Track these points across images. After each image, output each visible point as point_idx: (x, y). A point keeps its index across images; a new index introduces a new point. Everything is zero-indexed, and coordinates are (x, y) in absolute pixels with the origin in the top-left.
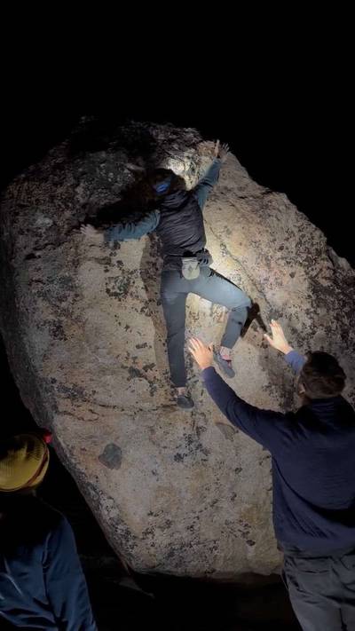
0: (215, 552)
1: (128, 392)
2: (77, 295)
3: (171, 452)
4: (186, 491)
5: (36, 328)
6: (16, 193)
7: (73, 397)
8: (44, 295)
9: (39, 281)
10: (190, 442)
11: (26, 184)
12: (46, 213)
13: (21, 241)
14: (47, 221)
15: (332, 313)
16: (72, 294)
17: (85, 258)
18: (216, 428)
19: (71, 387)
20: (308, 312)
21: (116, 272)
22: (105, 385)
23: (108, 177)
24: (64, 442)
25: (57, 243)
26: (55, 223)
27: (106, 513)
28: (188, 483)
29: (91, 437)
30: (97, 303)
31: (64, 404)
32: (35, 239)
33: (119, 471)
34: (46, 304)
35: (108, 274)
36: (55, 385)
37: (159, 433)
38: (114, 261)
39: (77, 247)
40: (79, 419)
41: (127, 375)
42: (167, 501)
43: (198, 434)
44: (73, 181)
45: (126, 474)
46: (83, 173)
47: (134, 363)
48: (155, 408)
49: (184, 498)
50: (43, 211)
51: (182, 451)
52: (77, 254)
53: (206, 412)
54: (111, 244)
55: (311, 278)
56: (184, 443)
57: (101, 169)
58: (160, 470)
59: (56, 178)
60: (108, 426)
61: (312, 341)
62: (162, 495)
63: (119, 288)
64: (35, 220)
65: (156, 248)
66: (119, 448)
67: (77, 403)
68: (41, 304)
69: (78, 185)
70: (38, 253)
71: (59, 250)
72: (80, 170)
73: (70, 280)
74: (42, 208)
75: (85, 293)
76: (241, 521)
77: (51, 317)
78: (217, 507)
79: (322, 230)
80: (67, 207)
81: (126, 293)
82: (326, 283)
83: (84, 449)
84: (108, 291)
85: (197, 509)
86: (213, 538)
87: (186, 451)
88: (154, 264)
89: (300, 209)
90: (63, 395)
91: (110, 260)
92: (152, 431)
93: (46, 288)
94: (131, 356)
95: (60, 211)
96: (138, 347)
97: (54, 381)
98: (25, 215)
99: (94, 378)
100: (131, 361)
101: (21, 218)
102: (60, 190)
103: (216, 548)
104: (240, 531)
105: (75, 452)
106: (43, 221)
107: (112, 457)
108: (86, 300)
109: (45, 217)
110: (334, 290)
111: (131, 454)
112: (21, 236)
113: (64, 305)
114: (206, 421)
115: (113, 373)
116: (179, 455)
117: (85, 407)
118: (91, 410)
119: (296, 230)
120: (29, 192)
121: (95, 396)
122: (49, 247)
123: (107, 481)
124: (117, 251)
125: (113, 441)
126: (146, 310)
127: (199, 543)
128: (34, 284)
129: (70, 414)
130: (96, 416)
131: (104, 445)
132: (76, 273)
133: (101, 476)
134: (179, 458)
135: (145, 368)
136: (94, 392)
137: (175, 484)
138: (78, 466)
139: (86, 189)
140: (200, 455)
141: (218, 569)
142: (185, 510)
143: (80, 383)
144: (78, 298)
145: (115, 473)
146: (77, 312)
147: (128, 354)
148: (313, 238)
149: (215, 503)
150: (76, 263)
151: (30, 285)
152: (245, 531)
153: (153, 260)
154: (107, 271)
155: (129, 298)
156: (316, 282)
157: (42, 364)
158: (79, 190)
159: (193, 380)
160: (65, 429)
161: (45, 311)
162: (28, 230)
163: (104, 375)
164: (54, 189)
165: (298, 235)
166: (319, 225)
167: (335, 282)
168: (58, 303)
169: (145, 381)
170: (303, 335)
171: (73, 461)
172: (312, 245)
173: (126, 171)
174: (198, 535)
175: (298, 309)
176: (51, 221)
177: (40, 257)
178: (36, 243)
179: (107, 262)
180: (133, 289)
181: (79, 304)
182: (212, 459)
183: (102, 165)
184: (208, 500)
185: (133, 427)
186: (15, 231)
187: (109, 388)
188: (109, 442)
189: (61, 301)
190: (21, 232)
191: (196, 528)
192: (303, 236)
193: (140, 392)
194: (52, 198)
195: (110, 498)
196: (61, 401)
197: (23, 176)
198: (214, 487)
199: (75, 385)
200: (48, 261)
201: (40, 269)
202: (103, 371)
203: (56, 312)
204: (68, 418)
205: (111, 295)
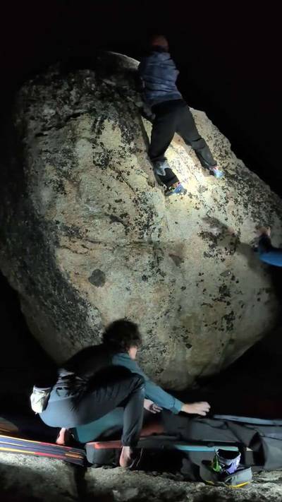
0: (164, 355)
1: (110, 232)
2: (74, 163)
3: (140, 274)
4: (150, 302)
5: (44, 185)
6: (26, 92)
7: (70, 235)
8: (51, 161)
9: (47, 151)
10: (153, 267)
11: (34, 86)
12: (51, 106)
13: (32, 124)
14: (52, 111)
15: (237, 191)
16: (71, 161)
17: (80, 137)
18: (170, 258)
19: (70, 226)
20: (223, 189)
21: (99, 149)
22: (94, 225)
23: (91, 87)
24: (64, 267)
25: (59, 127)
26: (57, 113)
27: (92, 321)
28: (151, 296)
29: (83, 265)
30: (88, 169)
31: (64, 240)
32: (42, 124)
33: (103, 288)
34: (52, 168)
35: (95, 150)
36: (58, 226)
37: (132, 260)
38: (98, 142)
39: (73, 130)
40: (73, 252)
41: (109, 220)
42: (137, 308)
43: (158, 262)
44: (68, 87)
45: (109, 289)
46: (74, 83)
47: (114, 212)
48: (128, 243)
49: (148, 307)
50: (49, 104)
51: (146, 274)
52: (74, 134)
53: (162, 247)
54: (96, 131)
55: (224, 168)
56: (148, 268)
57: (87, 81)
58: (132, 287)
59: (56, 84)
60: (94, 258)
61: (226, 207)
62: (134, 304)
63: (101, 161)
64: (43, 111)
65: (125, 137)
66: (103, 273)
67: (73, 240)
68: (48, 167)
69: (72, 89)
70: (45, 133)
71: (61, 131)
72: (73, 80)
73: (69, 151)
74: (48, 102)
75: (80, 161)
76: (184, 327)
77: (55, 178)
78: (168, 316)
79: (228, 138)
80: (66, 103)
81: (106, 165)
82: (231, 173)
83: (78, 274)
84: (94, 162)
85: (156, 317)
86: (163, 341)
87: (150, 274)
88: (124, 148)
89: (214, 123)
90: (63, 233)
91: (96, 141)
92: (127, 259)
93: (53, 156)
94: (112, 207)
95: (60, 105)
96: (116, 201)
97: (58, 222)
98: (35, 106)
99: (87, 220)
100: (112, 210)
101: (31, 108)
102: (59, 92)
103: (164, 351)
104: (182, 336)
105: (71, 275)
106: (48, 111)
107: (98, 278)
108: (80, 166)
109: (50, 108)
110: (237, 177)
111: (112, 275)
112: (31, 121)
113: (65, 169)
114: (163, 254)
115: (100, 218)
116: (145, 276)
117: (79, 242)
118: (83, 245)
119: (213, 136)
120: (37, 92)
121: (87, 234)
122: (53, 129)
123: (95, 296)
124: (100, 136)
125: (99, 268)
126: (120, 178)
127: (153, 346)
128: (43, 154)
129: (67, 248)
130: (86, 250)
131: (92, 270)
132: (74, 146)
133: (90, 292)
134: (145, 278)
135: (122, 216)
136: (87, 231)
137: (142, 297)
138: (73, 285)
139: (77, 93)
140: (159, 277)
141: (165, 369)
142: (148, 316)
143: (77, 224)
144: (75, 165)
145: (100, 289)
146: (74, 174)
147: (110, 206)
148: (223, 142)
149: (167, 312)
150: (74, 140)
151: (41, 154)
152: (186, 336)
153: (123, 145)
154: (94, 148)
155: (108, 169)
156: (226, 172)
157: (48, 211)
158: (73, 93)
159: (153, 227)
160: (64, 259)
161: (51, 173)
162: (38, 117)
163: (94, 219)
164: (55, 90)
165: (214, 139)
166: (226, 135)
167: (237, 172)
168: (61, 168)
169: (121, 225)
170: (221, 203)
171: (70, 282)
172: (223, 147)
173: (104, 84)
174: (154, 339)
175: (217, 186)
176: (54, 112)
177: (46, 135)
178: (44, 126)
179: (94, 142)
180: (111, 163)
181: (75, 169)
182: (167, 279)
183: (88, 79)
184: (164, 310)
185: (113, 258)
186: (27, 118)
187: (97, 227)
188: (95, 268)
189: (63, 166)
190: (32, 118)
191: (153, 332)
192: (217, 141)
193: (118, 232)
194: (55, 97)
195: (96, 308)
196: (62, 238)
197: (31, 81)
198: (168, 299)
199: (73, 225)
200: (53, 138)
201: (47, 143)
202: (93, 217)
203: (59, 174)
204: (66, 251)
205: (96, 165)
